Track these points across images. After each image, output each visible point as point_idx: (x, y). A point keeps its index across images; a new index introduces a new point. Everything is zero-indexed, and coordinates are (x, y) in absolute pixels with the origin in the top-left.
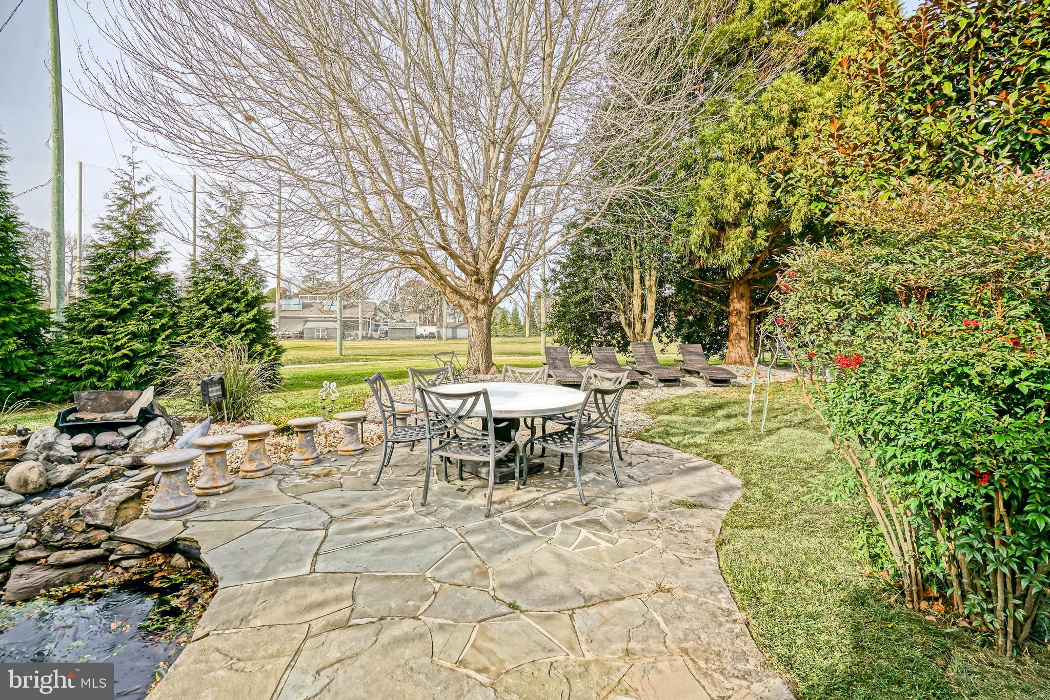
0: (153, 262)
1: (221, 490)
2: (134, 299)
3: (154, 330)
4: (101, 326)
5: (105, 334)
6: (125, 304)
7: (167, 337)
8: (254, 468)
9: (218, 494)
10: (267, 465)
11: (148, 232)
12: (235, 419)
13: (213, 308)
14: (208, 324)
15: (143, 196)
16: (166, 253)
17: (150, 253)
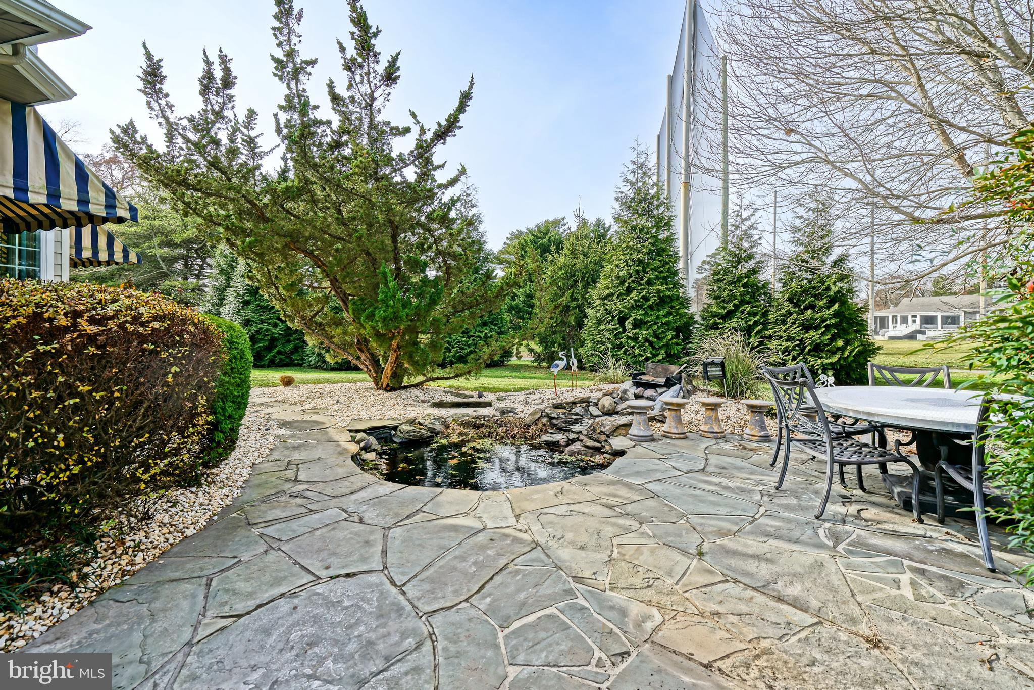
0: (754, 271)
1: (673, 436)
2: (736, 302)
3: (750, 326)
4: (715, 323)
5: (718, 328)
6: (730, 306)
7: (759, 332)
8: (706, 430)
9: (671, 438)
10: (716, 430)
11: (752, 247)
12: (734, 397)
13: (796, 305)
14: (790, 320)
15: (748, 219)
16: (763, 262)
17: (751, 264)
